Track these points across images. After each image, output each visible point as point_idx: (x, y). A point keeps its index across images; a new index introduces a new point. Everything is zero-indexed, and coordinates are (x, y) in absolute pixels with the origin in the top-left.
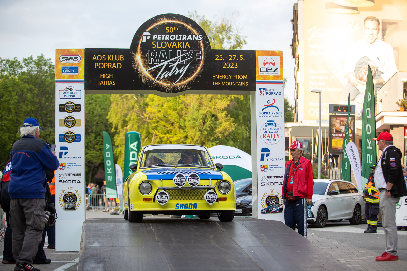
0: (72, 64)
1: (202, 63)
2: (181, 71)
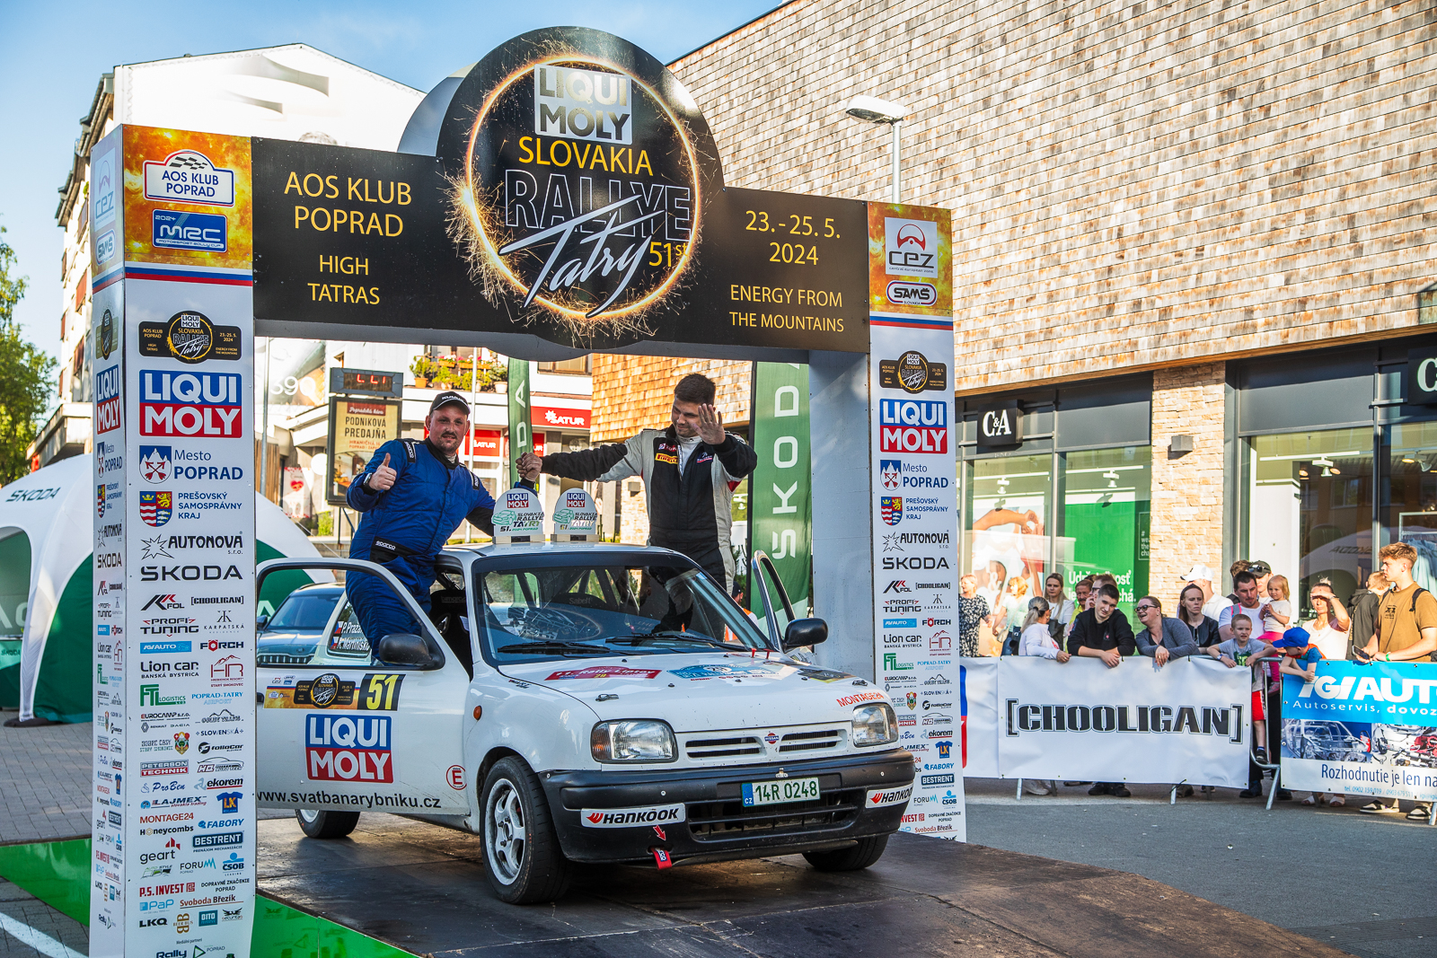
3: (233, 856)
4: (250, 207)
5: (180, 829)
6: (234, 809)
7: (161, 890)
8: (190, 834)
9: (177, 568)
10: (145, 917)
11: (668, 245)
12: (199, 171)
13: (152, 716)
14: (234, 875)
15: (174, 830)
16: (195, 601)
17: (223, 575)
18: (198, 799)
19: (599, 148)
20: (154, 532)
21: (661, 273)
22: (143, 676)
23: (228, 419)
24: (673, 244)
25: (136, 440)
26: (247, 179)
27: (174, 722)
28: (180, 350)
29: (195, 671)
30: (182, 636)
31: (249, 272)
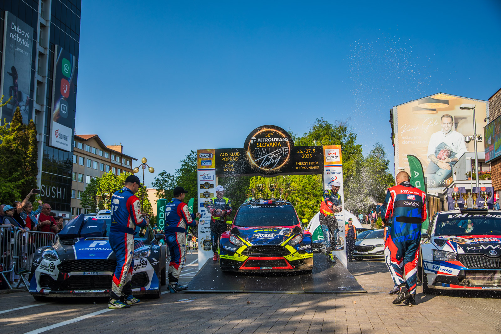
0: (208, 159)
1: (289, 155)
2: (275, 161)
4: (215, 158)
26: (215, 155)
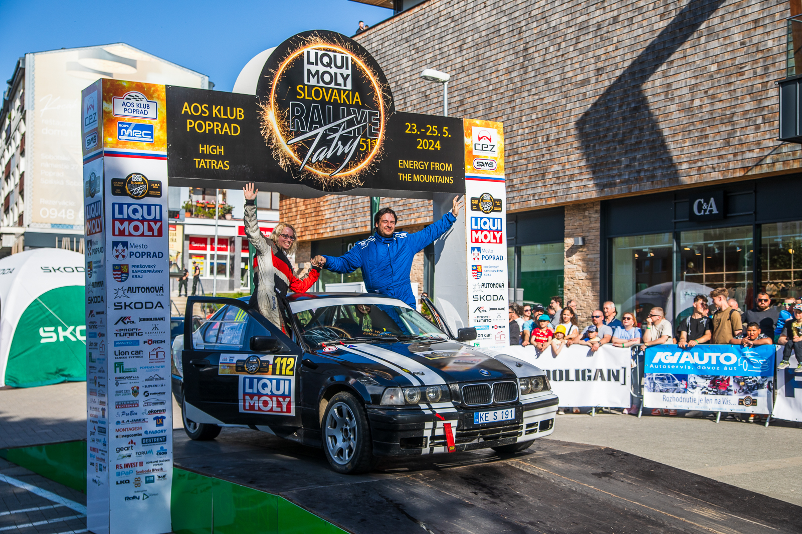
3: (162, 448)
4: (165, 120)
5: (135, 435)
6: (162, 425)
7: (127, 466)
8: (141, 437)
9: (131, 303)
10: (119, 479)
11: (369, 140)
12: (140, 102)
13: (120, 378)
14: (163, 457)
15: (133, 435)
16: (141, 320)
17: (154, 307)
18: (144, 420)
19: (335, 91)
20: (120, 285)
21: (366, 154)
22: (116, 358)
23: (156, 227)
24: (371, 140)
25: (110, 238)
26: (164, 106)
27: (132, 381)
28: (132, 192)
29: (141, 355)
30: (135, 338)
31: (165, 153)
